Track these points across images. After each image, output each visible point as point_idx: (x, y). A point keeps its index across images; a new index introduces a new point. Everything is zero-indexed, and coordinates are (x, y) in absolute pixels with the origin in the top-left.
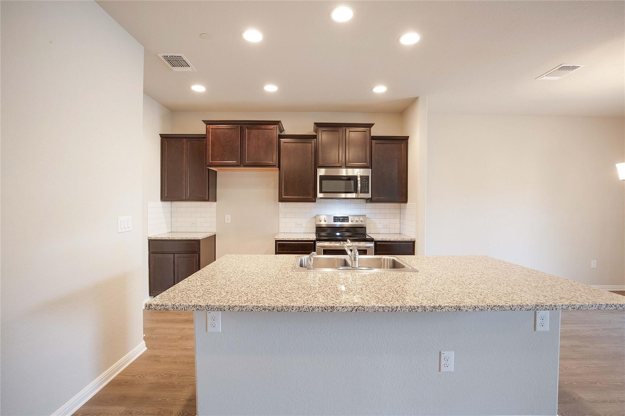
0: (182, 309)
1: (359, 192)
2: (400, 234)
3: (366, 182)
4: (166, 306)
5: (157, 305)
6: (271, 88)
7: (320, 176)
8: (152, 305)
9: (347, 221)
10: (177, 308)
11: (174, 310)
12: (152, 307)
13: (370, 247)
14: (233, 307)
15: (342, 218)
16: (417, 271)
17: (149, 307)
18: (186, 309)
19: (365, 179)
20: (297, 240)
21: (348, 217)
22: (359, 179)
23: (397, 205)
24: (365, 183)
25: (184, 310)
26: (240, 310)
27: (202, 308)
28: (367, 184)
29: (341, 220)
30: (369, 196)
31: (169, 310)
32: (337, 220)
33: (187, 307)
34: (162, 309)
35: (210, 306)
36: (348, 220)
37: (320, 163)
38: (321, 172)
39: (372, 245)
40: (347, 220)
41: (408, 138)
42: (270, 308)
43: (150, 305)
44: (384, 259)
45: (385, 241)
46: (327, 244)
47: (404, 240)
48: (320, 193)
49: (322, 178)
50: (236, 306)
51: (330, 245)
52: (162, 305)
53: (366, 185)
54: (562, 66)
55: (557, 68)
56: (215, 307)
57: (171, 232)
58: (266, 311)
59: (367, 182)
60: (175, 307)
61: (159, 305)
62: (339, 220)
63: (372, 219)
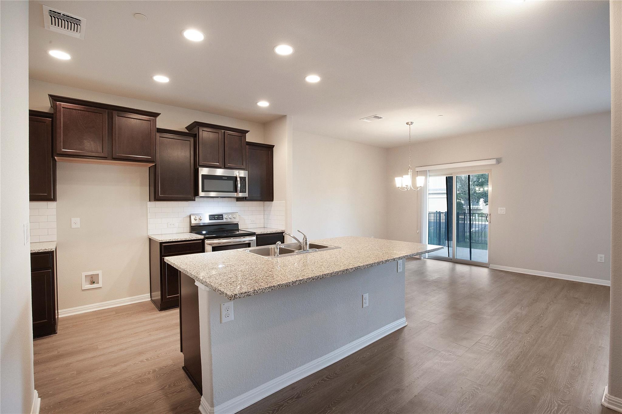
0: (261, 292)
1: (238, 191)
2: (264, 227)
4: (248, 292)
5: (242, 294)
6: (161, 79)
7: (202, 175)
8: (237, 294)
9: (222, 218)
10: (257, 292)
11: (255, 294)
12: (237, 296)
13: (253, 240)
14: (295, 282)
15: (217, 216)
16: (340, 248)
17: (235, 296)
18: (263, 291)
19: (242, 180)
20: (185, 240)
21: (222, 215)
22: (238, 179)
23: (261, 203)
25: (262, 292)
26: (300, 283)
27: (275, 287)
29: (217, 218)
30: (246, 195)
31: (251, 295)
32: (212, 218)
33: (264, 289)
34: (246, 296)
35: (281, 285)
37: (201, 163)
38: (204, 171)
39: (254, 238)
41: (274, 147)
42: (316, 278)
43: (235, 295)
44: (271, 248)
45: (264, 234)
46: (216, 241)
48: (202, 192)
49: (204, 177)
50: (297, 281)
51: (219, 242)
52: (245, 293)
53: (243, 185)
54: (376, 116)
55: (373, 116)
56: (284, 285)
58: (315, 280)
59: (244, 182)
60: (256, 292)
61: (243, 293)
62: (214, 218)
63: (242, 216)
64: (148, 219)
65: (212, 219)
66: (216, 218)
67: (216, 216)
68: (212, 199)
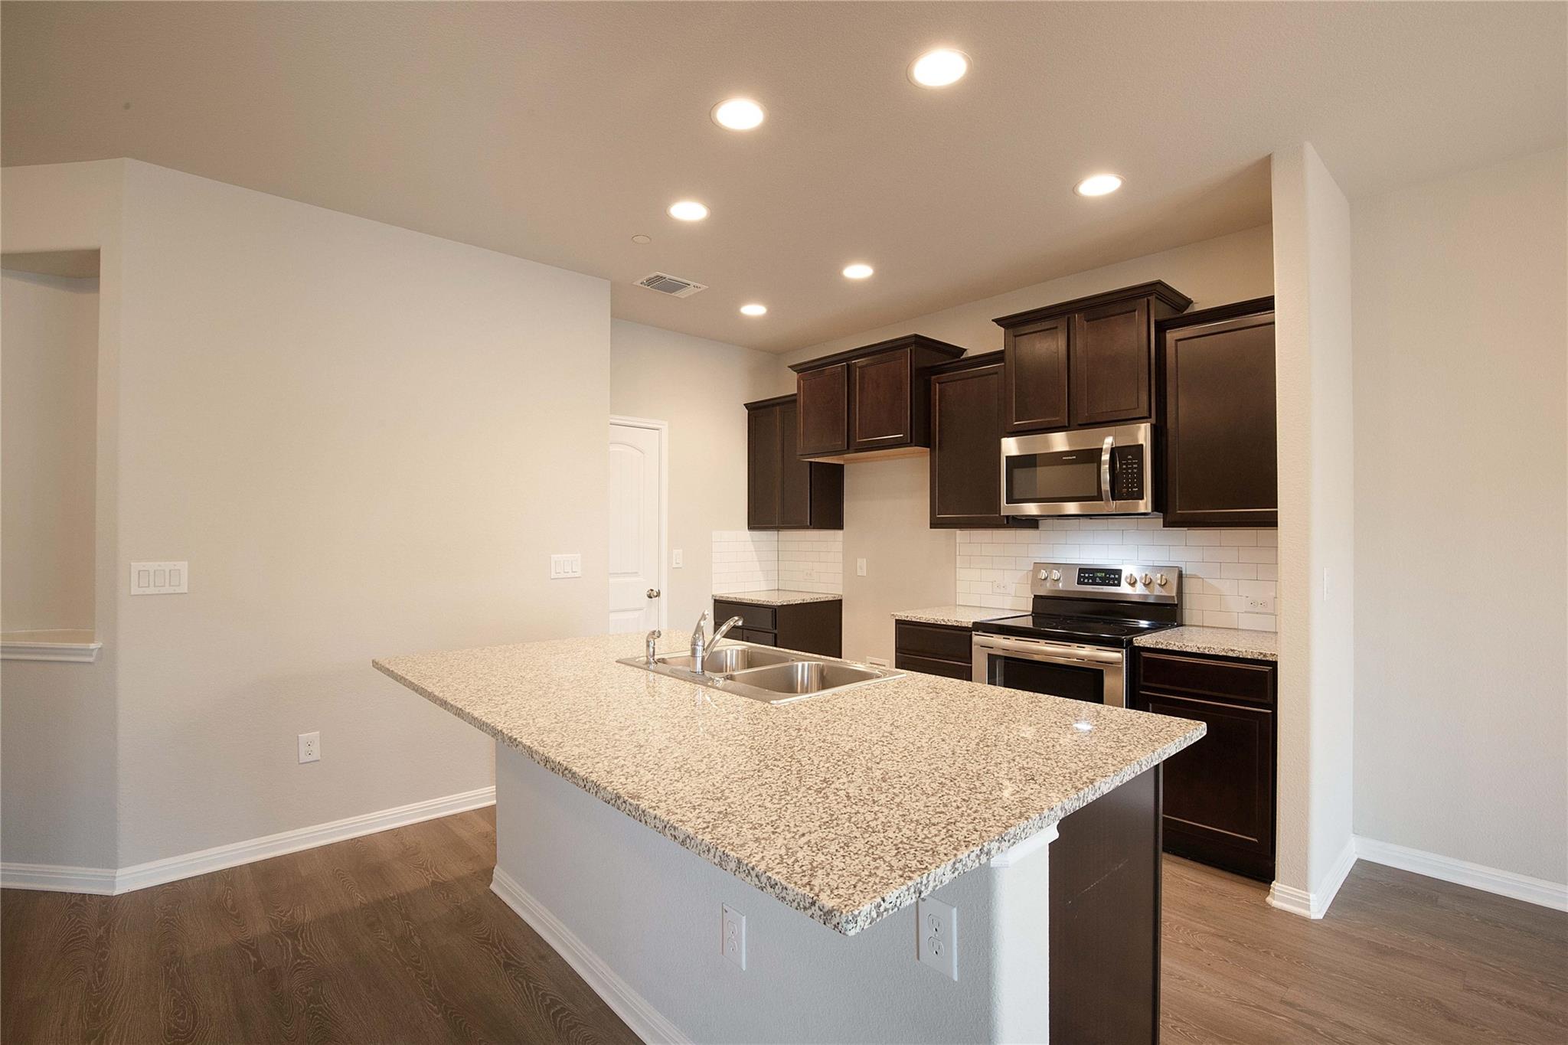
1: (1106, 496)
3: (1135, 466)
7: (1007, 457)
9: (1116, 582)
13: (1111, 663)
15: (1103, 575)
19: (1130, 457)
21: (1121, 571)
22: (1106, 457)
24: (1132, 468)
28: (1135, 471)
30: (1143, 506)
32: (1087, 578)
36: (1119, 580)
38: (1011, 447)
40: (1116, 579)
46: (998, 641)
47: (1235, 655)
48: (1007, 503)
49: (1013, 462)
51: (1006, 645)
53: (1132, 473)
57: (778, 590)
59: (1135, 463)
62: (1094, 579)
63: (1210, 581)
64: (957, 569)
65: (1086, 581)
66: (1098, 580)
67: (1099, 575)
68: (1075, 522)
